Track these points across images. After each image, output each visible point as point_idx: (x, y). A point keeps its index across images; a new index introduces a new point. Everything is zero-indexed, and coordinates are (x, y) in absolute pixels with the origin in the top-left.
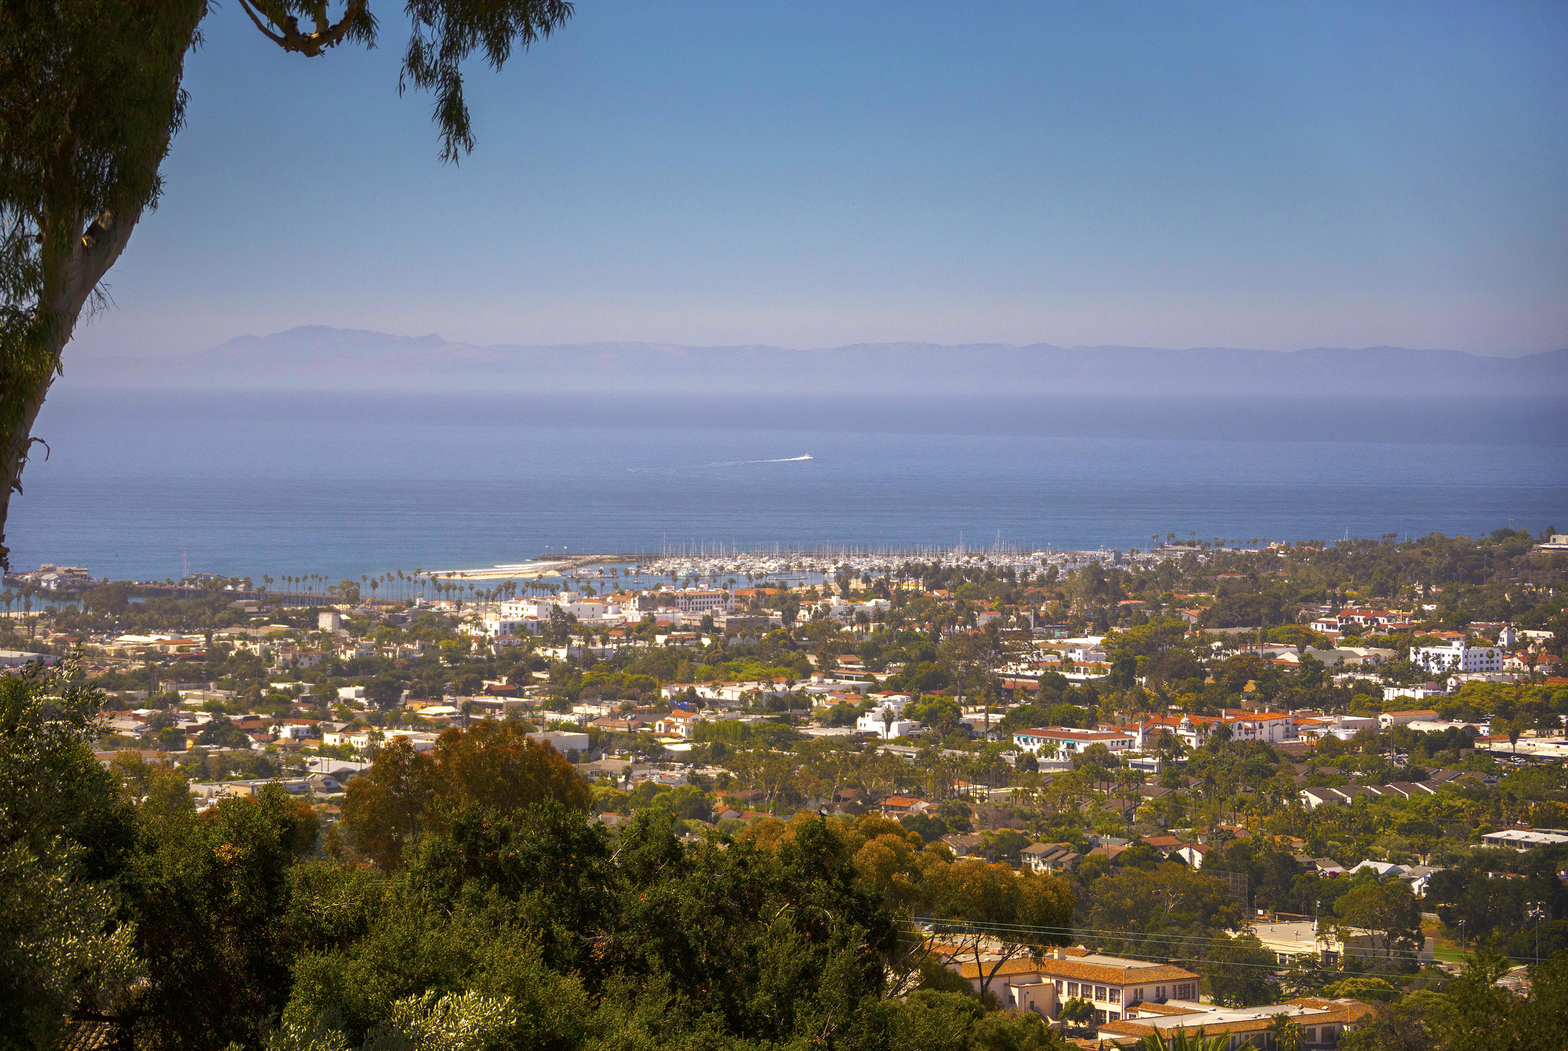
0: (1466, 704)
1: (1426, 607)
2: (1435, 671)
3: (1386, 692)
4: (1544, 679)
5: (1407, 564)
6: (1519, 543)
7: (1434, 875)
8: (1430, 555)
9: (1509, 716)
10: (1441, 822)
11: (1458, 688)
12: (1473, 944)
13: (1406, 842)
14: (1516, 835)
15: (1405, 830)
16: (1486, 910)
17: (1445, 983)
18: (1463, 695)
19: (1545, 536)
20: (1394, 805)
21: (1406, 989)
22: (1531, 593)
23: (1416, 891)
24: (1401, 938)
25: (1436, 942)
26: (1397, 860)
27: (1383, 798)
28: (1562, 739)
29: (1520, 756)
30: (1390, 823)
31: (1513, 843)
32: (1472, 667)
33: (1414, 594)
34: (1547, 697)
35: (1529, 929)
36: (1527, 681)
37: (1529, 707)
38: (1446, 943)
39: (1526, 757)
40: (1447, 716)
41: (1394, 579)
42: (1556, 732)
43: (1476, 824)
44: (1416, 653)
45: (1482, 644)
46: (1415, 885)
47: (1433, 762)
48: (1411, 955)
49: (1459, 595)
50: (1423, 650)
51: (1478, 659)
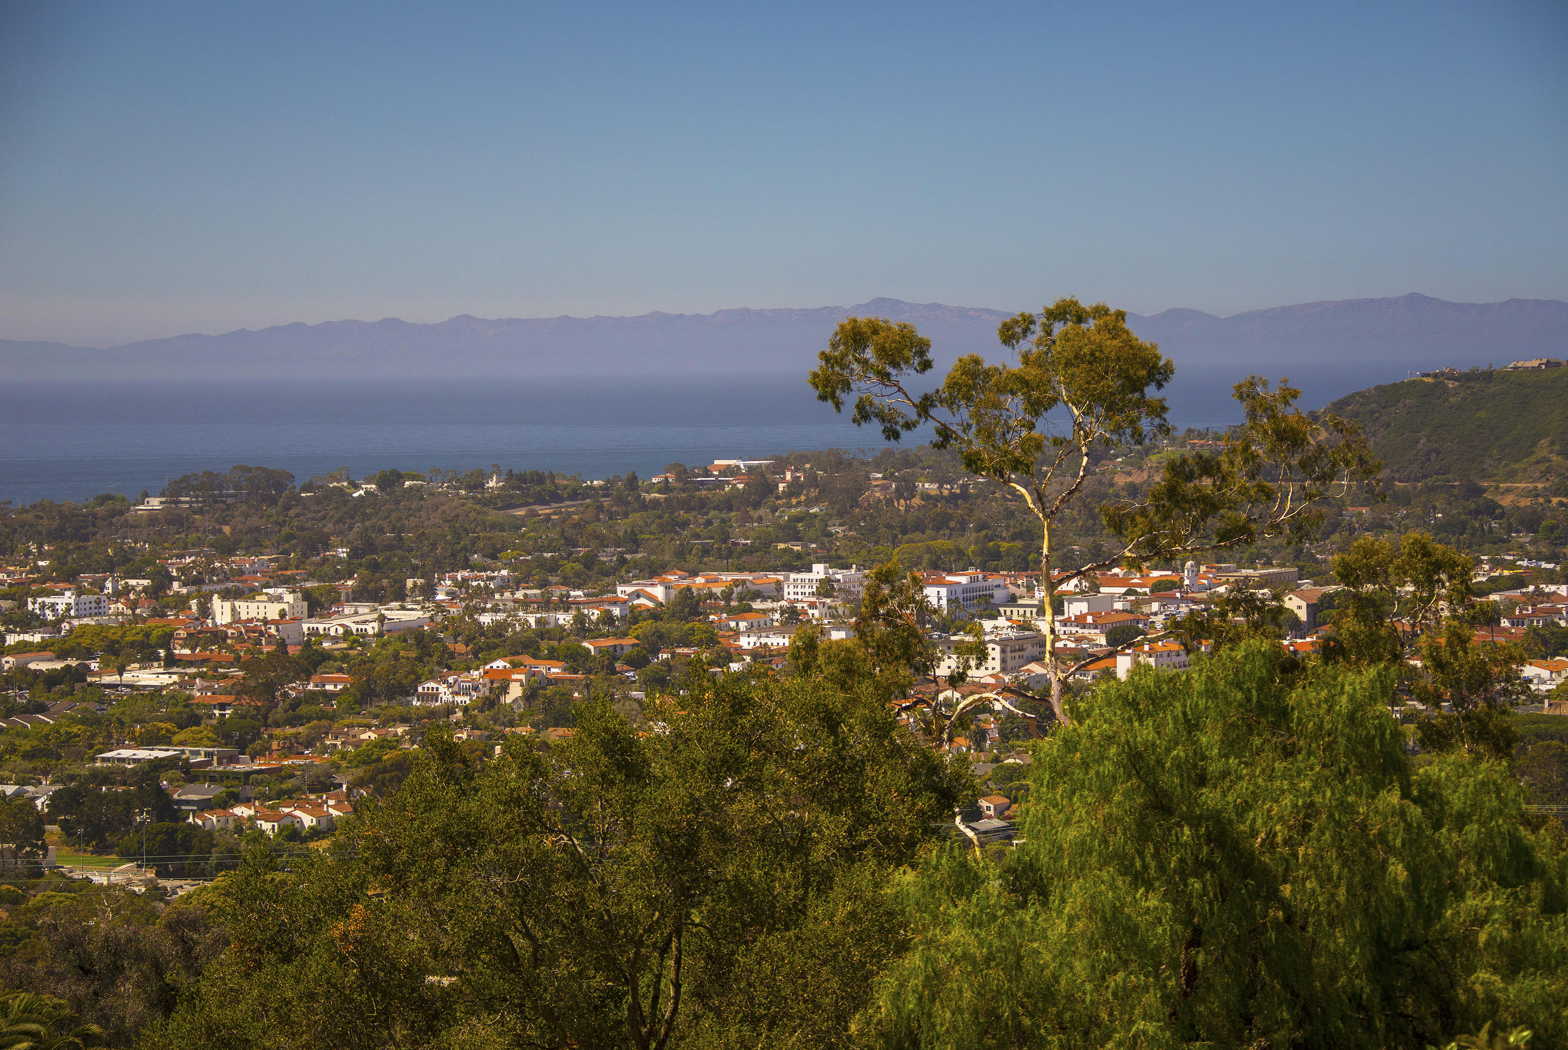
0: (79, 644)
1: (41, 563)
2: (50, 616)
3: (8, 637)
4: (144, 620)
5: (22, 527)
6: (118, 506)
7: (55, 793)
8: (42, 518)
9: (116, 653)
10: (60, 747)
11: (71, 631)
12: (89, 849)
13: (29, 765)
14: (125, 753)
15: (29, 755)
16: (100, 820)
17: (67, 884)
18: (76, 637)
19: (140, 499)
20: (18, 735)
21: (32, 892)
22: (130, 547)
23: (39, 808)
24: (28, 849)
25: (58, 850)
26: (22, 782)
27: (8, 730)
28: (161, 670)
29: (127, 686)
30: (15, 750)
31: (123, 760)
32: (83, 612)
33: (29, 553)
34: (147, 635)
35: (137, 832)
36: (130, 622)
37: (132, 644)
38: (66, 850)
39: (132, 686)
40: (62, 656)
41: (12, 541)
42: (156, 664)
43: (91, 747)
44: (34, 603)
45: (90, 592)
46: (39, 803)
47: (51, 696)
48: (36, 863)
49: (69, 552)
50: (40, 600)
51: (88, 605)
